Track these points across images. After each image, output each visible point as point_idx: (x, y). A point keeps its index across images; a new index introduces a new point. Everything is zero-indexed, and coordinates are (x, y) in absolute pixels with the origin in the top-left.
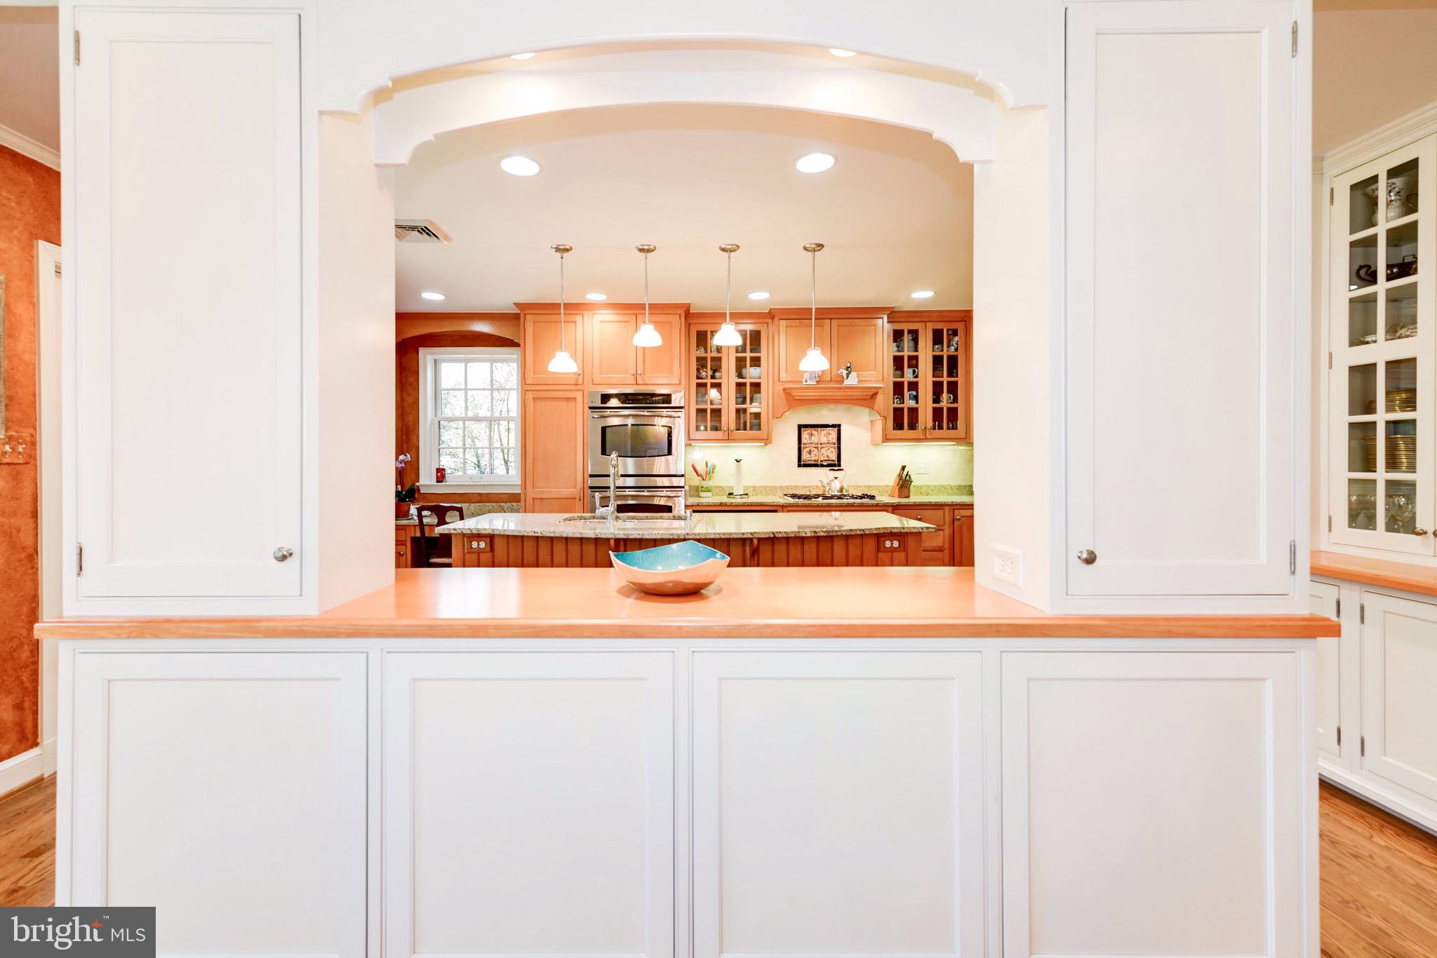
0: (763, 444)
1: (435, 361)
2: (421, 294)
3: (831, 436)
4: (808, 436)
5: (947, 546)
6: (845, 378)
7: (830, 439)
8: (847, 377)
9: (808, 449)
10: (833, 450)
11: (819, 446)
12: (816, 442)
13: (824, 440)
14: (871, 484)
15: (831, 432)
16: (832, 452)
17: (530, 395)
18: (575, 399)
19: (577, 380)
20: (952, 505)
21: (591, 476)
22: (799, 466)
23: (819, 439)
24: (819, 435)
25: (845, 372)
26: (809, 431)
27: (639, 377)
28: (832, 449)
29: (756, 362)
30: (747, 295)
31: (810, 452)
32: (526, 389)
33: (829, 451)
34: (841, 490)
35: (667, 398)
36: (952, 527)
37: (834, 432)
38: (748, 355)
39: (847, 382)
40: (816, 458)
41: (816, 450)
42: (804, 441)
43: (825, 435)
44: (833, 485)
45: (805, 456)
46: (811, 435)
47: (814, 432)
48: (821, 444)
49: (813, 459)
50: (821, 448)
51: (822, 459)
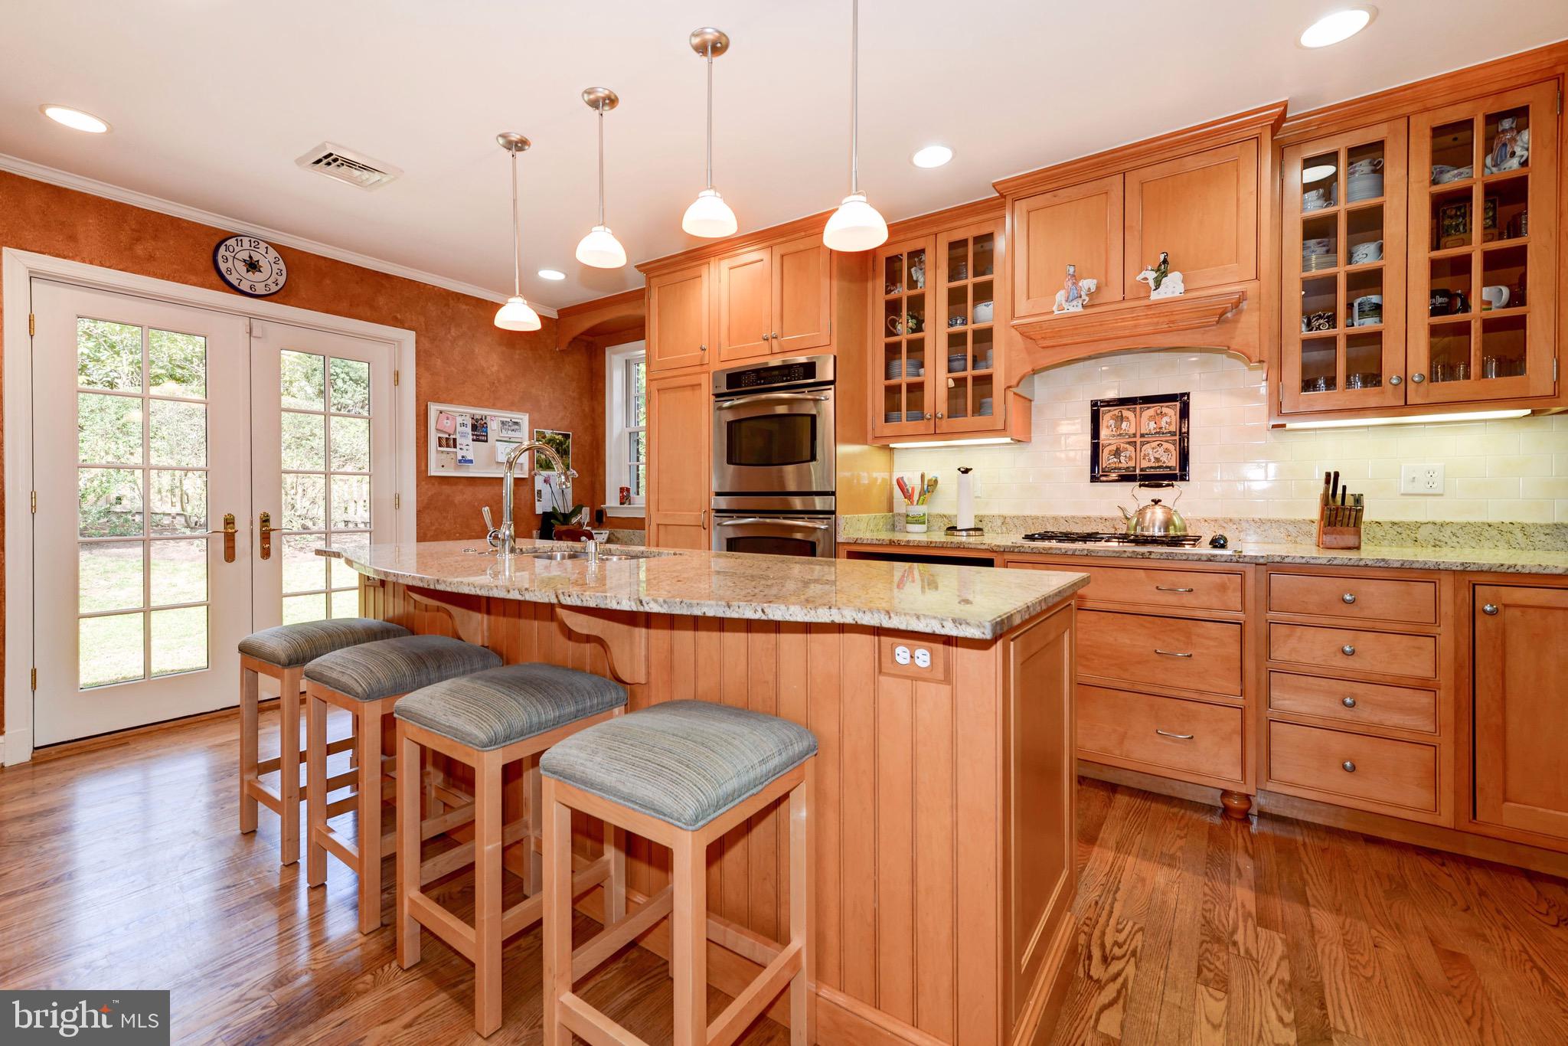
1: (627, 362)
2: (537, 273)
3: (1165, 419)
4: (1112, 422)
5: (1446, 680)
7: (1163, 424)
8: (1158, 286)
9: (1113, 447)
10: (1171, 447)
12: (1132, 431)
13: (1149, 427)
14: (1263, 516)
15: (1165, 410)
16: (1167, 450)
17: (655, 385)
18: (699, 385)
19: (702, 358)
20: (1464, 572)
21: (718, 494)
22: (1095, 480)
23: (1138, 424)
24: (1137, 417)
25: (1151, 275)
26: (1116, 412)
27: (774, 342)
28: (1166, 445)
29: (984, 293)
30: (910, 160)
31: (1117, 453)
32: (651, 378)
33: (1161, 450)
34: (1167, 524)
35: (809, 369)
36: (1466, 631)
38: (970, 281)
40: (1132, 464)
41: (1131, 447)
42: (1105, 432)
43: (1151, 418)
44: (1148, 515)
45: (1108, 461)
46: (1123, 419)
47: (1126, 413)
48: (1142, 436)
49: (1125, 465)
50: (1143, 444)
51: (1145, 464)
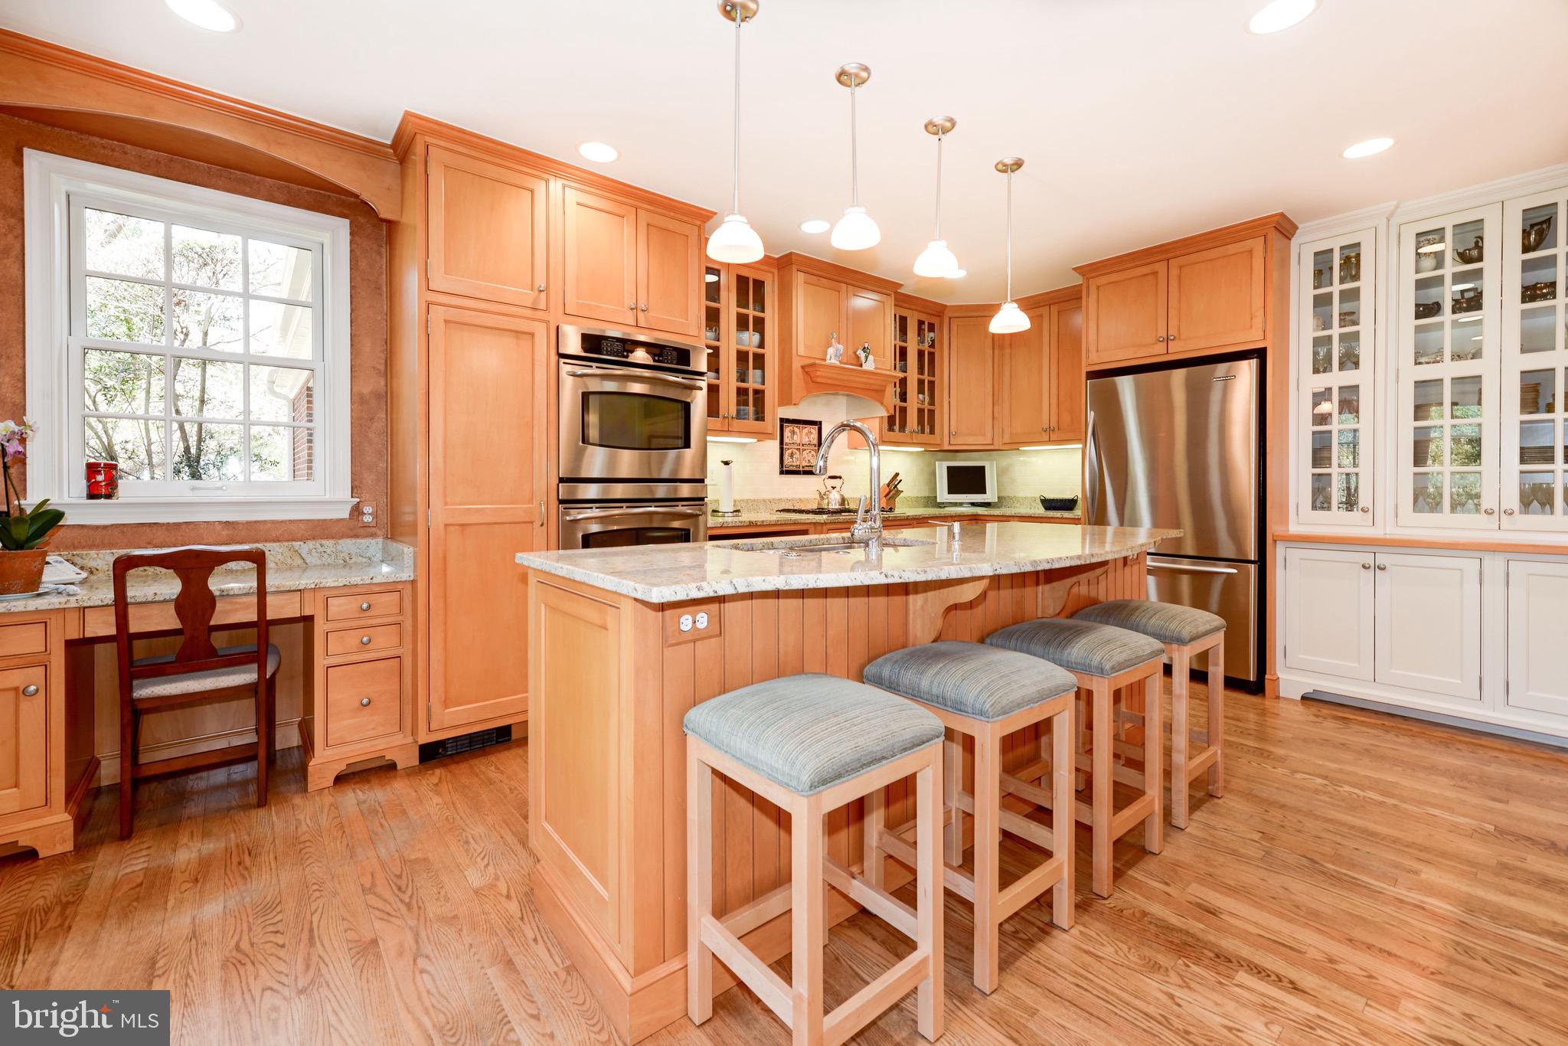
0: (755, 440)
1: (70, 198)
3: (812, 436)
4: (789, 434)
6: (864, 361)
7: (812, 440)
8: (866, 361)
9: (790, 451)
10: (814, 454)
11: (801, 447)
12: (798, 442)
13: (806, 440)
15: (812, 430)
17: (438, 314)
18: (532, 335)
19: (536, 300)
22: (782, 473)
23: (801, 439)
24: (801, 433)
26: (791, 428)
27: (641, 315)
30: (800, 224)
31: (792, 455)
32: (429, 299)
33: (810, 455)
35: (684, 357)
37: (814, 430)
38: (751, 312)
39: (865, 367)
40: (798, 463)
41: (798, 452)
42: (786, 440)
43: (807, 434)
44: (831, 496)
45: (787, 460)
46: (793, 433)
47: (796, 430)
48: (803, 445)
49: (795, 464)
50: (803, 451)
51: (804, 464)
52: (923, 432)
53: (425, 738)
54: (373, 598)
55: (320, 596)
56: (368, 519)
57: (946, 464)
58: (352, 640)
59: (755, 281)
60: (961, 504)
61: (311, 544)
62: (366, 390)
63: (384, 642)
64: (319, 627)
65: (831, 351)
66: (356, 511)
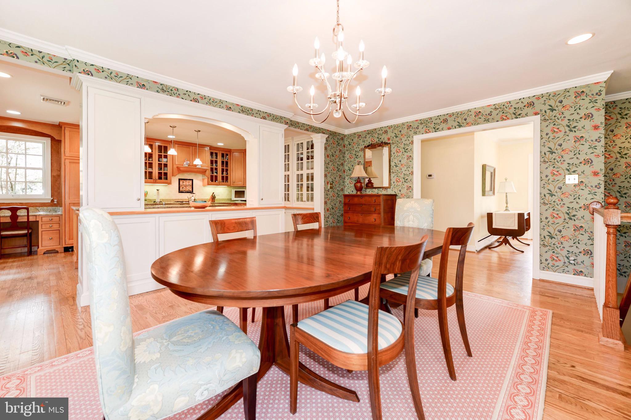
0: (168, 185)
2: (6, 111)
7: (190, 184)
11: (186, 186)
13: (187, 184)
14: (203, 198)
16: (190, 188)
17: (67, 161)
22: (179, 192)
24: (186, 182)
29: (166, 156)
31: (183, 188)
32: (65, 158)
37: (191, 182)
38: (163, 154)
44: (192, 198)
45: (181, 189)
46: (183, 182)
49: (184, 190)
51: (187, 190)
52: (223, 182)
53: (64, 246)
54: (53, 218)
55: (40, 217)
56: (55, 202)
57: (235, 190)
58: (48, 226)
59: (164, 147)
60: (238, 201)
61: (41, 208)
62: (55, 174)
63: (56, 227)
64: (40, 223)
65: (185, 163)
66: (52, 201)
